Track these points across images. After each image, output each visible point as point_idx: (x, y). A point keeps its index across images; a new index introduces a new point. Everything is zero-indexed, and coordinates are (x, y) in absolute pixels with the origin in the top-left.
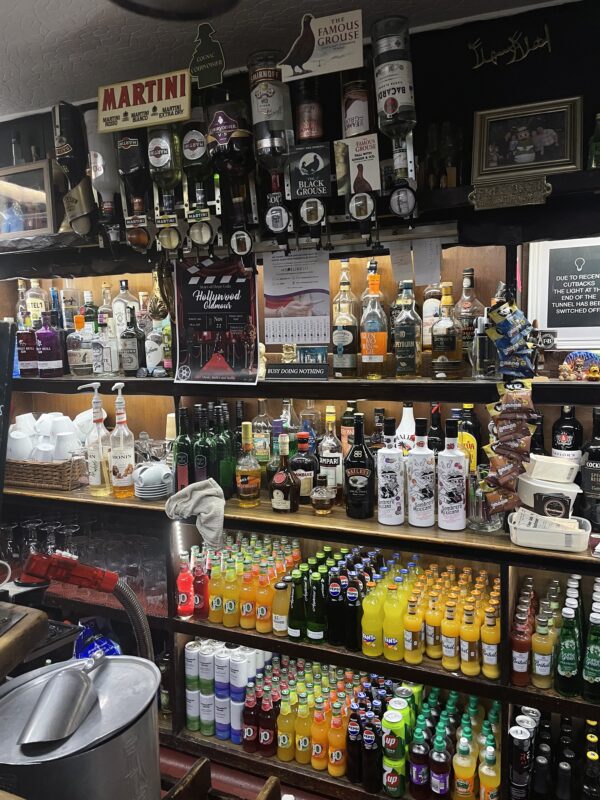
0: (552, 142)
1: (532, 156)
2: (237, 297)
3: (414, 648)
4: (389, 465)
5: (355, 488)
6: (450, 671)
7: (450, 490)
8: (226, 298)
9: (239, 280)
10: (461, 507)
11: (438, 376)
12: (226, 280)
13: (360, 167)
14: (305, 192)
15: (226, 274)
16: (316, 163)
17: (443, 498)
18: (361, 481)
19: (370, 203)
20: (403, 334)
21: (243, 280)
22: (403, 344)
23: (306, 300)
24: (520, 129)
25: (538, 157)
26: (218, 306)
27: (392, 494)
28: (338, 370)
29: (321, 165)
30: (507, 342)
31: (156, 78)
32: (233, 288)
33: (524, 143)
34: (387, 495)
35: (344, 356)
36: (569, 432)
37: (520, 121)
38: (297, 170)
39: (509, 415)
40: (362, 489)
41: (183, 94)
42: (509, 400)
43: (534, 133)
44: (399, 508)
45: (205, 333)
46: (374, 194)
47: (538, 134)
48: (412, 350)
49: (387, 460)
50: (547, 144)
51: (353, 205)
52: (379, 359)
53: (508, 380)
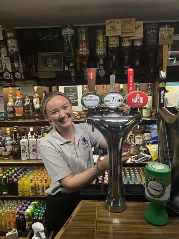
0: (57, 63)
1: (52, 66)
3: (32, 191)
4: (23, 144)
5: (15, 151)
6: (42, 196)
11: (36, 119)
18: (16, 149)
20: (26, 108)
22: (27, 111)
24: (49, 58)
25: (53, 66)
28: (9, 118)
33: (50, 62)
34: (23, 152)
35: (11, 114)
40: (17, 151)
43: (52, 60)
44: (27, 155)
46: (10, 73)
47: (53, 60)
48: (29, 113)
49: (23, 143)
50: (55, 63)
52: (21, 115)
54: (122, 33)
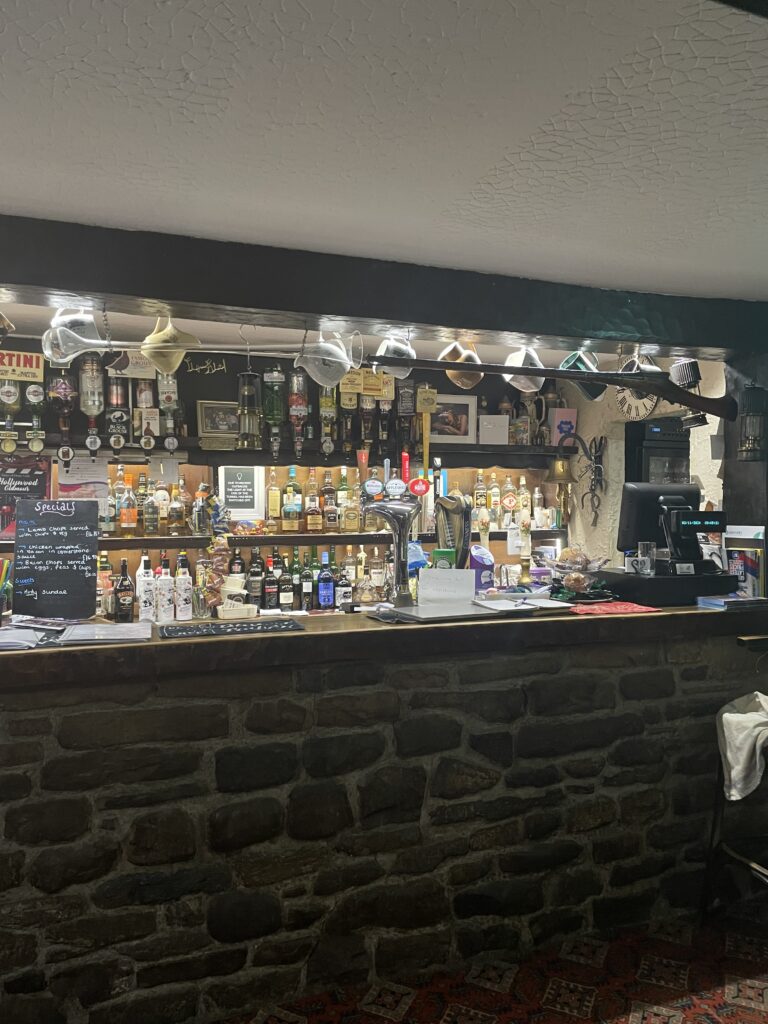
0: (235, 422)
1: (226, 427)
2: (35, 483)
4: (149, 586)
7: (185, 597)
8: (25, 484)
9: (37, 473)
10: (190, 606)
11: (173, 534)
12: (26, 471)
13: (148, 423)
14: (114, 431)
15: (27, 467)
16: (122, 417)
17: (181, 602)
18: (128, 600)
19: (153, 442)
20: (150, 510)
21: (41, 473)
22: (150, 516)
23: (91, 488)
24: (220, 412)
25: (230, 429)
26: (18, 489)
27: (150, 604)
28: (105, 532)
29: (125, 418)
30: (218, 515)
31: (16, 353)
32: (32, 477)
33: (223, 420)
34: (147, 605)
35: (110, 523)
36: (239, 564)
37: (220, 409)
38: (110, 419)
39: (219, 552)
40: (129, 604)
41: (38, 366)
42: (218, 544)
43: (224, 415)
45: (5, 507)
46: (155, 438)
48: (156, 520)
49: (148, 584)
50: (233, 423)
51: (143, 441)
52: (134, 525)
53: (216, 534)
54: (365, 389)
